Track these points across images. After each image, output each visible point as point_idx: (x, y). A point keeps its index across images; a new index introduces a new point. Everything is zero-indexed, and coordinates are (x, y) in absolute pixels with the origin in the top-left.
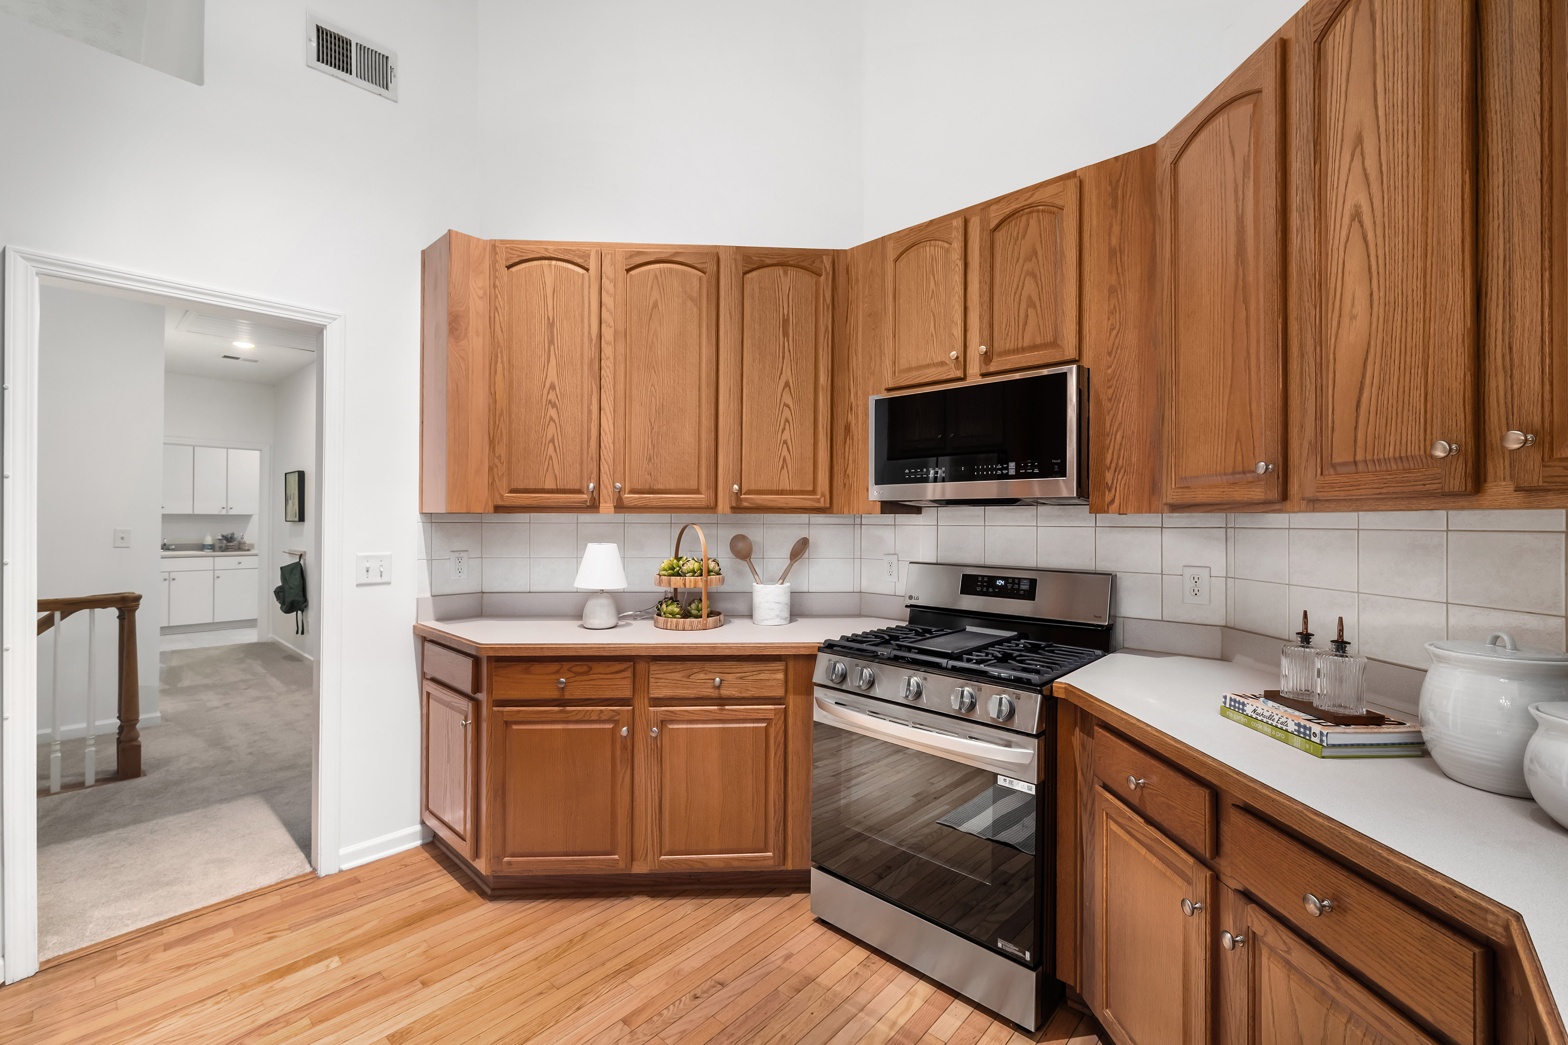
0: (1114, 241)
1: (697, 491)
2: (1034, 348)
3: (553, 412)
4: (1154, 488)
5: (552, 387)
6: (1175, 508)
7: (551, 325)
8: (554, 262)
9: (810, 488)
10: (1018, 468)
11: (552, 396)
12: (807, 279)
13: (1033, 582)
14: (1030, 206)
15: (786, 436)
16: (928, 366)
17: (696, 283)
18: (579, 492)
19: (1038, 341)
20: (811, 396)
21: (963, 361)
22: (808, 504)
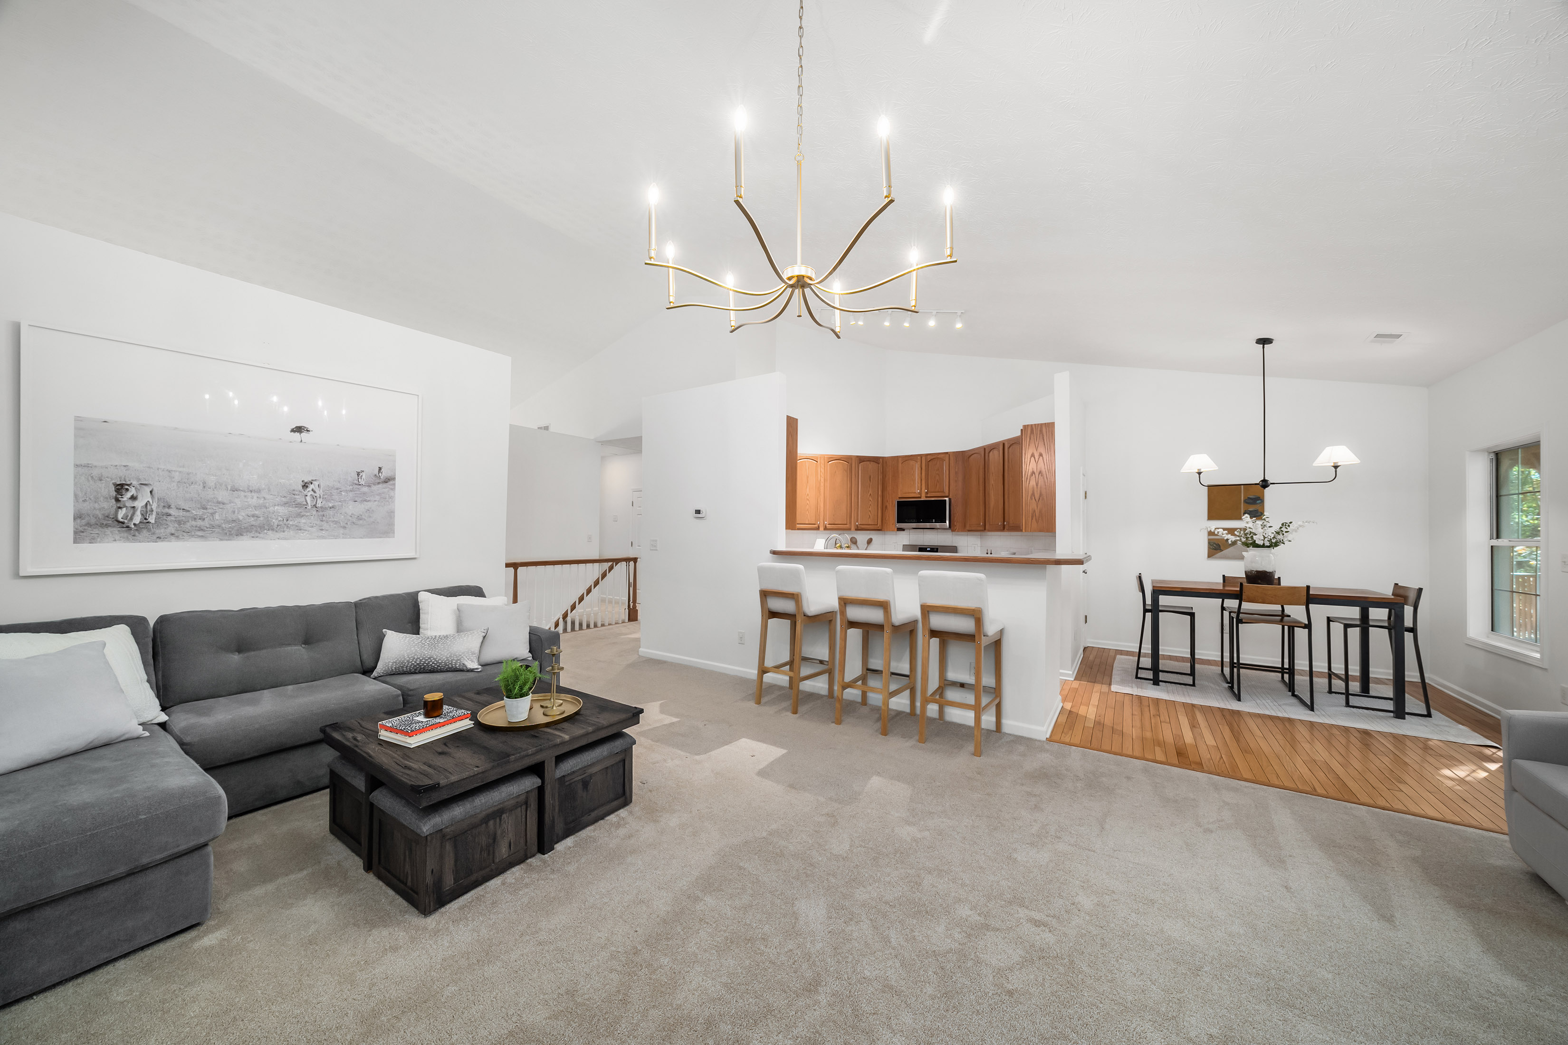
0: (957, 470)
1: (846, 524)
2: (938, 492)
3: (808, 502)
4: (965, 526)
5: (808, 495)
6: (969, 531)
7: (808, 477)
8: (808, 460)
9: (876, 524)
10: (935, 521)
11: (808, 497)
12: (877, 465)
13: (937, 549)
14: (938, 458)
15: (870, 509)
16: (911, 493)
17: (846, 466)
18: (815, 524)
19: (940, 490)
20: (877, 497)
21: (920, 493)
22: (876, 528)
